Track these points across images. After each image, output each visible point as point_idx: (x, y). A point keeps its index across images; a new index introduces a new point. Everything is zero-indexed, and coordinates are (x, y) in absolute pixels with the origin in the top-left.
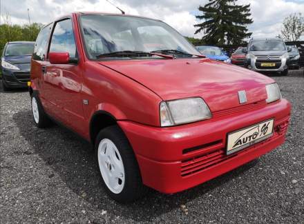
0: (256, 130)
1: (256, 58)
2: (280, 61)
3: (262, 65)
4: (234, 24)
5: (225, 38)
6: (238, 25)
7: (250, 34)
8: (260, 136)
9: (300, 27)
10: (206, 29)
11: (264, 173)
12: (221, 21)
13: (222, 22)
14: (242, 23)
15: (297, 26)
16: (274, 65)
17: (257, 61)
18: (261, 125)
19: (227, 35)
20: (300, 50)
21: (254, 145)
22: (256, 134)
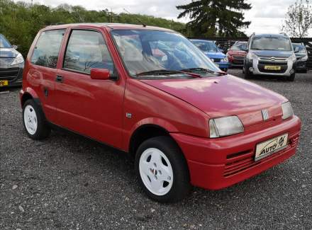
0: (275, 142)
1: (259, 59)
2: (286, 64)
3: (266, 67)
4: (228, 8)
5: (217, 26)
6: (233, 10)
7: (248, 23)
8: (278, 147)
9: (307, 18)
10: (192, 13)
11: (279, 180)
12: (211, 3)
13: (213, 5)
14: (238, 8)
15: (304, 16)
16: (279, 68)
17: (260, 62)
18: (279, 138)
19: (218, 22)
20: (307, 49)
21: (273, 154)
22: (275, 145)
